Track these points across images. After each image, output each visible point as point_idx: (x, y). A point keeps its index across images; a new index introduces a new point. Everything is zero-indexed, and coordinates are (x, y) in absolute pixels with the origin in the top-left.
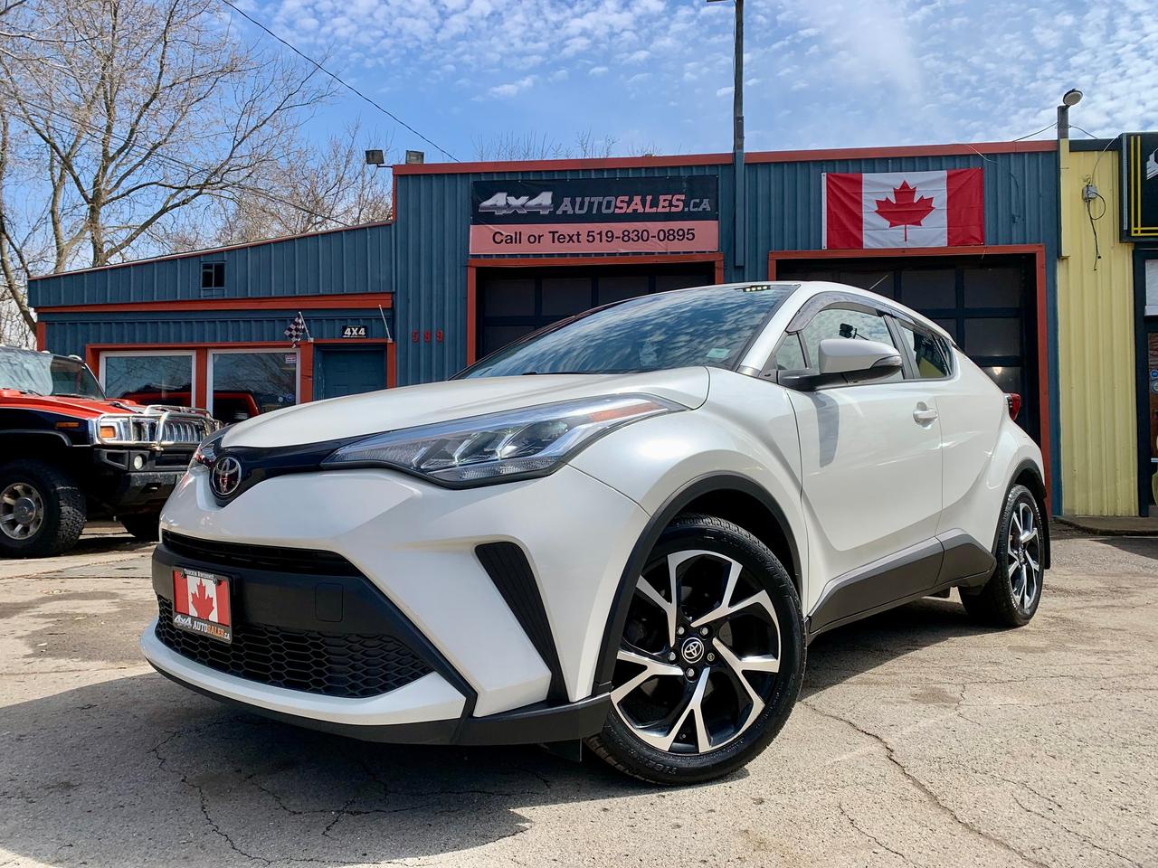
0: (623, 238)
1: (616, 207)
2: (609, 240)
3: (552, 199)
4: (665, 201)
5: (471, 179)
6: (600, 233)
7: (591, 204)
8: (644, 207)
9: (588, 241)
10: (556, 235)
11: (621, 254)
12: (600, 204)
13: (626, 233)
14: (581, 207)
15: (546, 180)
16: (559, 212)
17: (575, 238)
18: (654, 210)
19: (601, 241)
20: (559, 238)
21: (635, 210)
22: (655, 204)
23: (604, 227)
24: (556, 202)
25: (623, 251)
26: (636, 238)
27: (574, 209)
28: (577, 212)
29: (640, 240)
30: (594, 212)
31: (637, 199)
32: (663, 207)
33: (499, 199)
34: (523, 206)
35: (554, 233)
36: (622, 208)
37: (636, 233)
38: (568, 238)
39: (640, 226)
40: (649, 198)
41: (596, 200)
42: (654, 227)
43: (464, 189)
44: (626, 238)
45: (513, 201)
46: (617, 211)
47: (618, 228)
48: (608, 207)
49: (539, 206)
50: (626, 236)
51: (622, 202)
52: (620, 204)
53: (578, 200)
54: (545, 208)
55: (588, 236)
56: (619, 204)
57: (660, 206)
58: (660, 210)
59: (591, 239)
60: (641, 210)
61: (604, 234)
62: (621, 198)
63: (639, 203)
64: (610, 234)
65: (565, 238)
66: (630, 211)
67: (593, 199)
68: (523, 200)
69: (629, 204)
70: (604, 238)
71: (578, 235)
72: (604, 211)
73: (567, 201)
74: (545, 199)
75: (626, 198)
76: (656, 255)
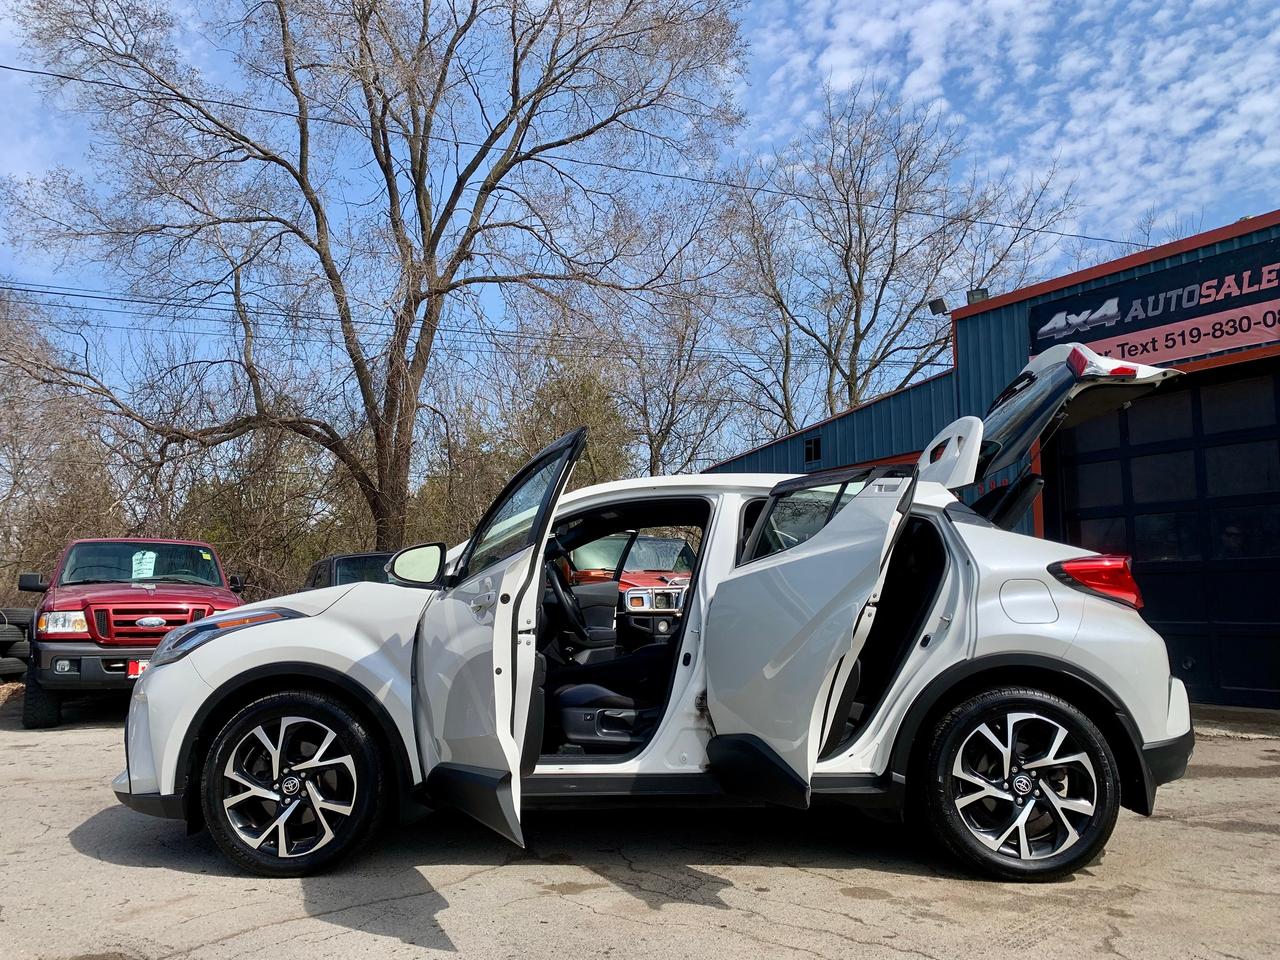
0: (1213, 333)
1: (1201, 296)
2: (1196, 339)
3: (1118, 305)
4: (1270, 272)
5: (1028, 306)
6: (1182, 334)
7: (1168, 301)
8: (1240, 287)
9: (1167, 346)
10: (1126, 348)
11: (1212, 355)
12: (1180, 298)
13: (1218, 327)
14: (1155, 308)
15: (1110, 286)
16: (1128, 319)
17: (1150, 347)
18: (1255, 288)
19: (1184, 343)
20: (1129, 351)
21: (1228, 295)
22: (1256, 279)
23: (1186, 325)
24: (1124, 308)
25: (1214, 350)
26: (1232, 330)
27: (1145, 311)
28: (1151, 313)
29: (1239, 332)
30: (1173, 309)
31: (1230, 280)
32: (1269, 281)
33: (1059, 320)
34: (1085, 322)
35: (1123, 346)
36: (1209, 296)
37: (1231, 324)
38: (1140, 349)
39: (1236, 313)
40: (1246, 274)
41: (1173, 294)
42: (1255, 311)
43: (1021, 319)
44: (1218, 333)
45: (1074, 319)
46: (1203, 301)
47: (1205, 322)
48: (1191, 298)
49: (1105, 317)
50: (1218, 331)
51: (1208, 288)
52: (1207, 292)
53: (1151, 299)
54: (1111, 318)
55: (1166, 341)
56: (1205, 292)
57: (1264, 280)
58: (1265, 285)
59: (1170, 343)
60: (1236, 292)
61: (1187, 333)
62: (1206, 284)
63: (1233, 283)
64: (1195, 333)
65: (1137, 349)
66: (1221, 296)
67: (1169, 294)
68: (1085, 315)
69: (1218, 288)
70: (1188, 338)
71: (1154, 341)
72: (1185, 304)
73: (1137, 304)
74: (1111, 307)
75: (1214, 282)
76: (1263, 346)
